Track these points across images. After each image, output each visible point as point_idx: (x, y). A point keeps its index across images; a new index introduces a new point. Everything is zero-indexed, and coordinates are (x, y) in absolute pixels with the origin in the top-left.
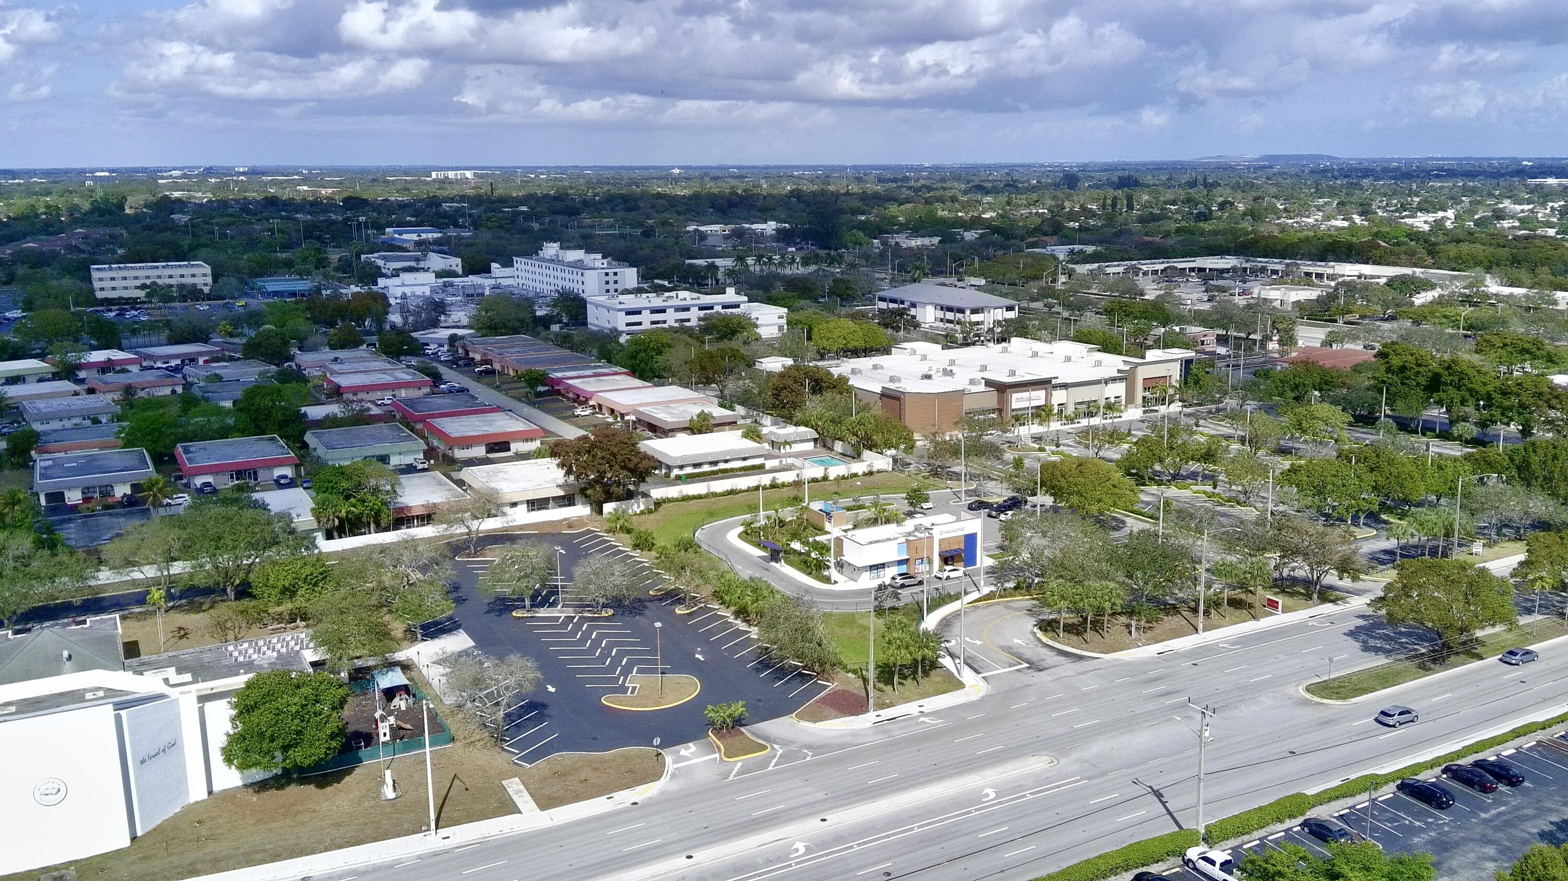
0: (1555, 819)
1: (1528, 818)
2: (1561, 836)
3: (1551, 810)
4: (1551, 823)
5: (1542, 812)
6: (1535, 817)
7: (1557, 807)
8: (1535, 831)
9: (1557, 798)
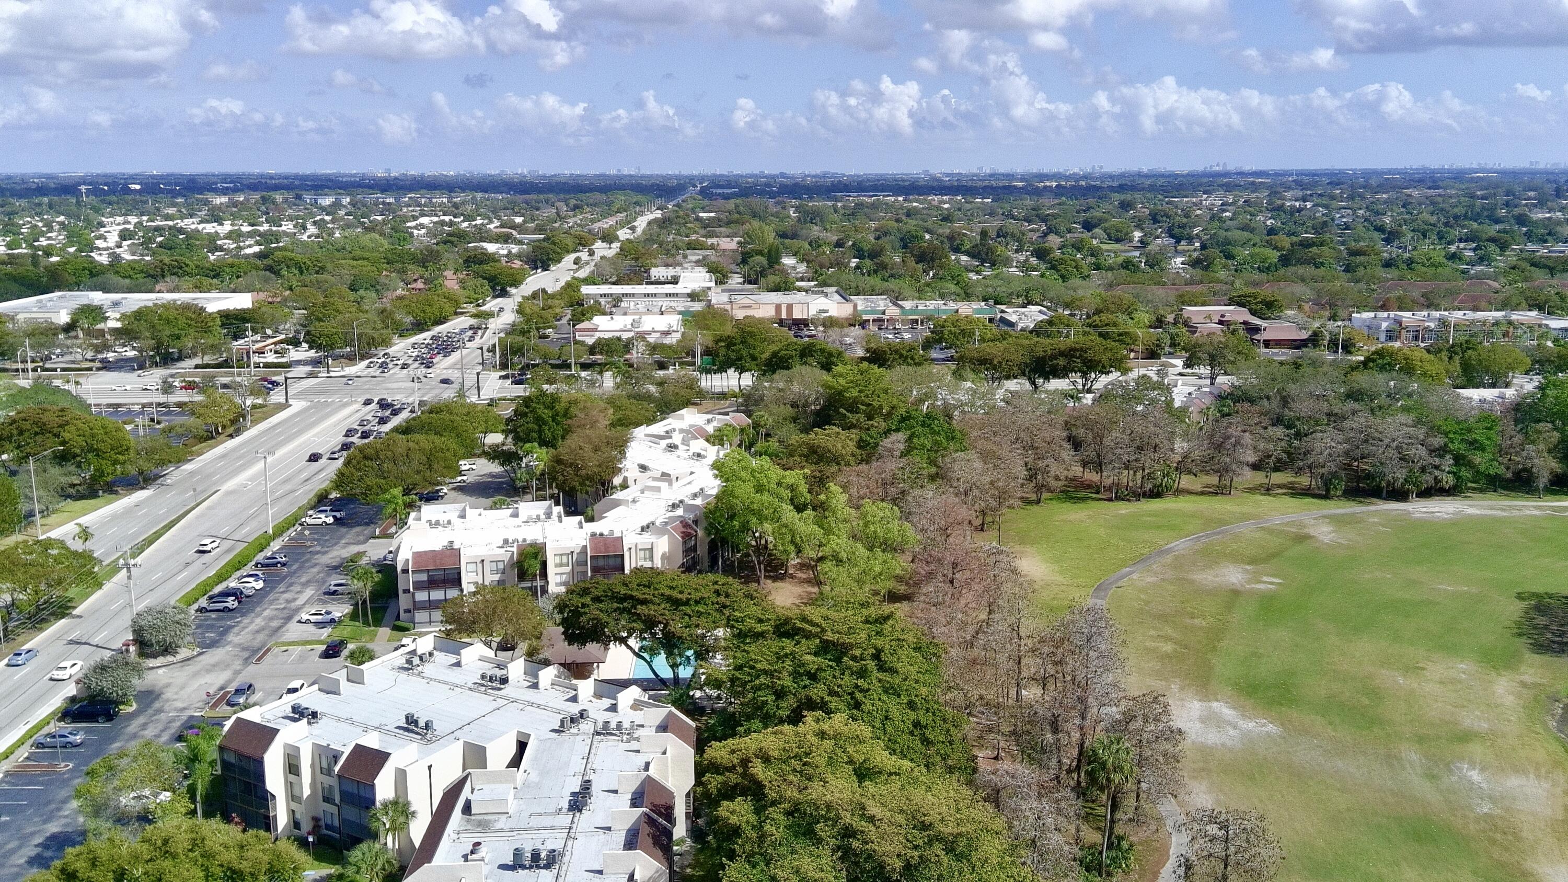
0: (38, 840)
1: (13, 852)
2: (48, 854)
3: (33, 834)
4: (36, 846)
5: (24, 839)
6: (20, 847)
7: (38, 828)
8: (22, 861)
9: (35, 820)
